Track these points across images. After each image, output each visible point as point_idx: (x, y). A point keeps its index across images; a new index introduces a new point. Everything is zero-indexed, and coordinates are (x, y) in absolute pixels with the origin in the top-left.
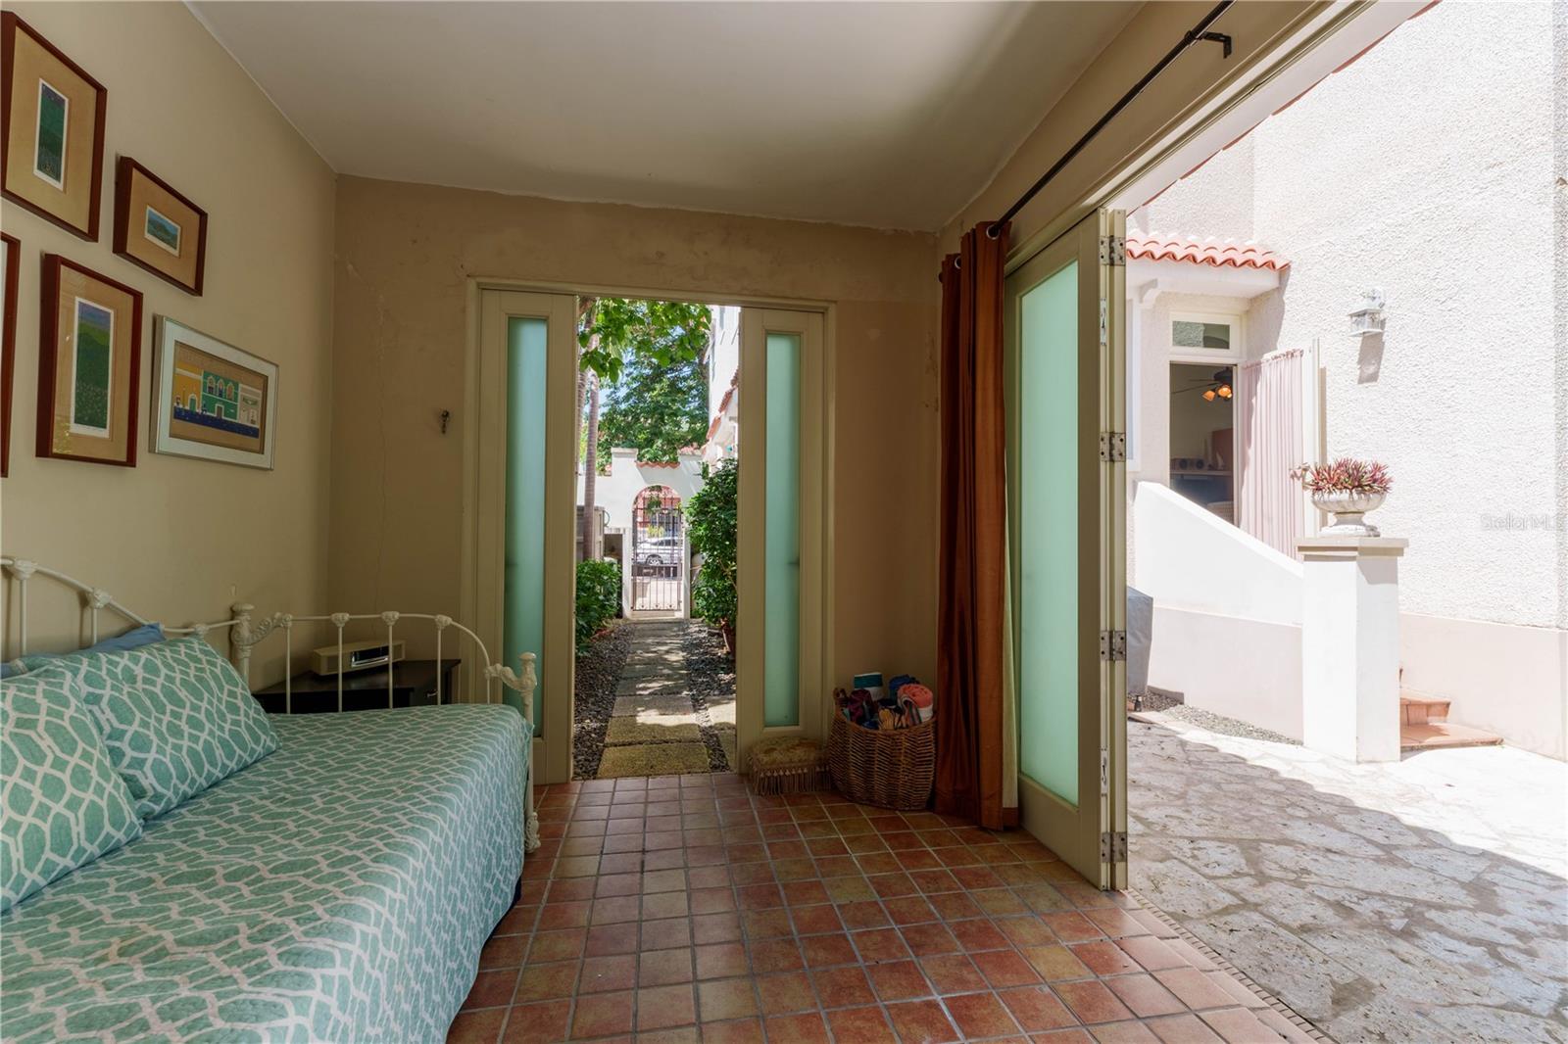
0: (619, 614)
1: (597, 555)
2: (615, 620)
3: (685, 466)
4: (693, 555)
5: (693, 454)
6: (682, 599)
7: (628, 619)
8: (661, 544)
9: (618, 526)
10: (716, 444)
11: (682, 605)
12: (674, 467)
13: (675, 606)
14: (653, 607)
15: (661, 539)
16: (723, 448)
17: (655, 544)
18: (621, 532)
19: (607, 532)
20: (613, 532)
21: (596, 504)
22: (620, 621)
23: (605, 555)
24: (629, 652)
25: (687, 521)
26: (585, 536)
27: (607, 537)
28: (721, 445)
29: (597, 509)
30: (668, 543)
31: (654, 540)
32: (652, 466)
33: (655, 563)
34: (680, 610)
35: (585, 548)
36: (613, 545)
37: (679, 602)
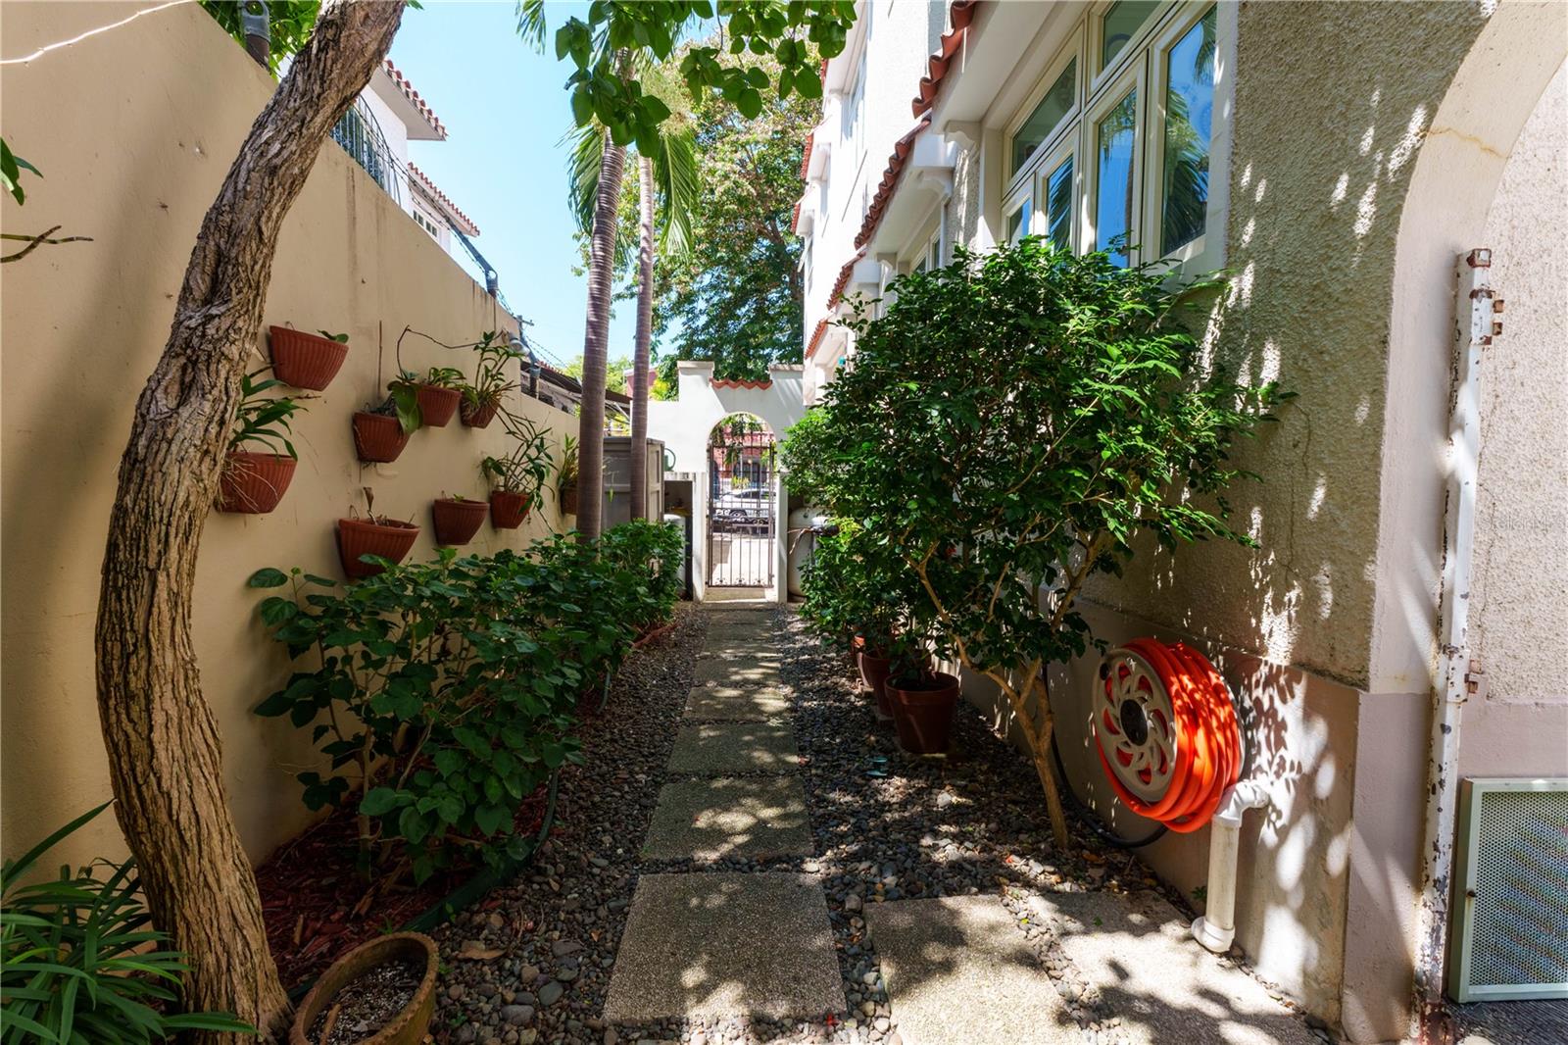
0: (688, 594)
1: (653, 512)
2: (682, 604)
3: (779, 384)
4: (791, 511)
5: (792, 370)
6: (775, 571)
7: (699, 602)
8: (746, 496)
9: (686, 471)
10: (816, 365)
11: (775, 581)
12: (764, 388)
13: (765, 581)
14: (735, 582)
15: (745, 491)
16: (825, 370)
17: (738, 496)
18: (691, 478)
19: (668, 477)
20: (679, 479)
21: (650, 434)
22: (689, 605)
23: (667, 511)
24: (691, 685)
25: (784, 461)
26: (632, 483)
27: (668, 485)
28: (824, 366)
29: (651, 442)
30: (756, 495)
31: (738, 492)
32: (734, 387)
33: (740, 518)
34: (772, 587)
35: (632, 499)
36: (678, 496)
37: (771, 577)
